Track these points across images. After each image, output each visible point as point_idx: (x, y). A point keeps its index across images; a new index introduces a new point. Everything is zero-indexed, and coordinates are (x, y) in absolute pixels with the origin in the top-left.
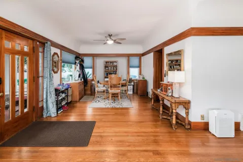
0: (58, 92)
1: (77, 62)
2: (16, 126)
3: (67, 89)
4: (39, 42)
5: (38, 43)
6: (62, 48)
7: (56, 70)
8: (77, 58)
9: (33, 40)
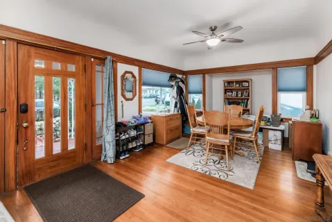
0: (120, 127)
1: (173, 83)
2: (54, 166)
3: (143, 124)
4: (95, 58)
5: (92, 60)
6: (142, 64)
7: (129, 95)
8: (172, 78)
9: (84, 56)
